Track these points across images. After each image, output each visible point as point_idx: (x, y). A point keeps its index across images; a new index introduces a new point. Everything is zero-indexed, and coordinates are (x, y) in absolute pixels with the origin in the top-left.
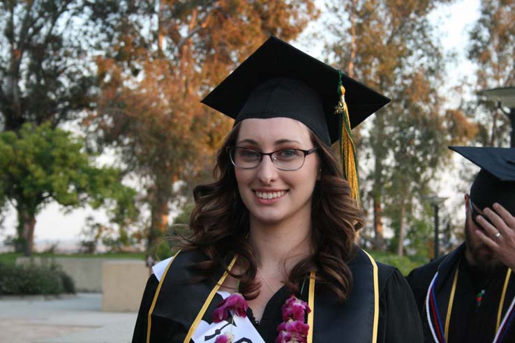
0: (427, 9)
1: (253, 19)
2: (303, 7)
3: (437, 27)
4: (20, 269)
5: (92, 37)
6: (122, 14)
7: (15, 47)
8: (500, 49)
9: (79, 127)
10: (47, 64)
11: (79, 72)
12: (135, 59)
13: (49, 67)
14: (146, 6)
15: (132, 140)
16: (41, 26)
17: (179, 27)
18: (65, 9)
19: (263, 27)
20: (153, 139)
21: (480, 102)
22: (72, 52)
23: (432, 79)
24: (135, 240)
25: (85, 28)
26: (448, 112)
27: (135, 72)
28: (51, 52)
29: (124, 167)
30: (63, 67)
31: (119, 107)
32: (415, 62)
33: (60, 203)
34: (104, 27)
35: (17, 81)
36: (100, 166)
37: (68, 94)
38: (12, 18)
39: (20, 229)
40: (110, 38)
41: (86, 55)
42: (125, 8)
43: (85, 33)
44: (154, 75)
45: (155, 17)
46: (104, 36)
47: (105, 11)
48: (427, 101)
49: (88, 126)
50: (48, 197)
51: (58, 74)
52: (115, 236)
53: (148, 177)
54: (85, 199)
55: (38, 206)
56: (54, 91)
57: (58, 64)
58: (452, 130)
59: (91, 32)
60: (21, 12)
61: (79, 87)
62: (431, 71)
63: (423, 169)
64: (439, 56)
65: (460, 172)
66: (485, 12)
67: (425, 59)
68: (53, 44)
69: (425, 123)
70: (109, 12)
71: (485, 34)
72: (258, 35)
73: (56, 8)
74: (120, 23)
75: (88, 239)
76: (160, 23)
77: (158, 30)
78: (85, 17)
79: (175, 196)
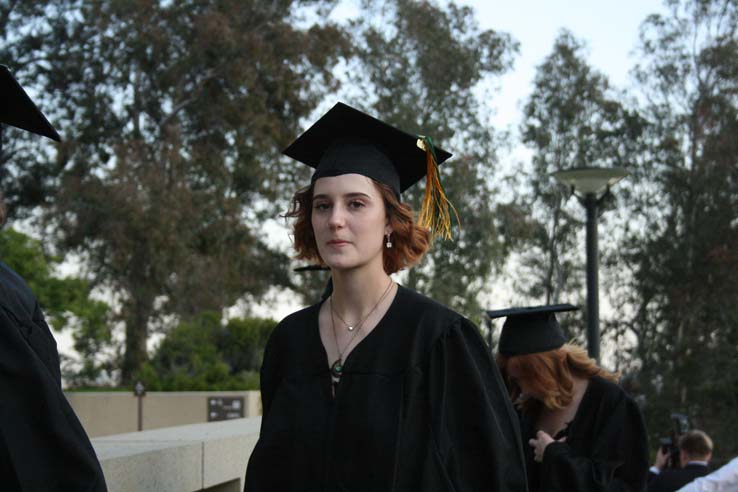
0: (472, 80)
1: (256, 92)
2: (319, 77)
3: (484, 103)
6: (86, 83)
8: (562, 130)
9: (32, 229)
11: (31, 158)
12: (104, 142)
14: (120, 75)
17: (160, 100)
19: (268, 101)
20: (131, 242)
21: (538, 193)
23: (480, 167)
24: (104, 372)
26: (500, 208)
27: (105, 158)
29: (92, 276)
30: (10, 151)
31: (84, 200)
32: (458, 146)
34: (64, 100)
36: (63, 277)
37: (17, 185)
40: (71, 115)
42: (91, 76)
44: (128, 161)
45: (130, 89)
46: (63, 112)
47: (65, 80)
48: (473, 193)
49: (44, 226)
51: (5, 161)
52: (78, 368)
53: (123, 291)
58: (502, 230)
59: (47, 107)
61: (31, 177)
62: (477, 158)
63: (471, 277)
65: (514, 285)
66: (540, 85)
67: (471, 143)
69: (472, 221)
70: (70, 82)
71: (542, 108)
72: (261, 111)
74: (84, 96)
76: (137, 95)
77: (134, 105)
78: (39, 87)
79: (156, 315)
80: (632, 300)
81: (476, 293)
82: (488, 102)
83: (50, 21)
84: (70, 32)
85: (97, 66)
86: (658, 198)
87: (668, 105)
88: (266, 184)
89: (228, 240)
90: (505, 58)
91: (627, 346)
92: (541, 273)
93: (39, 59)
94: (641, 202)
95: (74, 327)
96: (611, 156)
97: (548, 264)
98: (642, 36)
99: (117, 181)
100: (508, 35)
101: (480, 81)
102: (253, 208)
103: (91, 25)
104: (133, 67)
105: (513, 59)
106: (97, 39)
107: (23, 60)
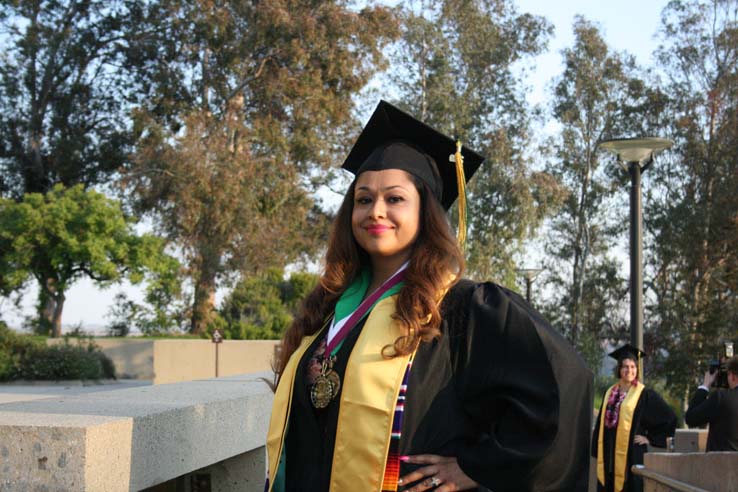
0: (510, 60)
1: (311, 70)
2: (369, 56)
3: (520, 80)
4: (54, 350)
5: (125, 87)
6: (160, 61)
7: (37, 98)
8: (589, 106)
9: (111, 191)
10: (74, 118)
11: (111, 127)
12: (176, 114)
13: (76, 120)
14: (190, 53)
15: (173, 205)
16: (68, 75)
17: (227, 76)
18: (94, 55)
19: (323, 78)
20: (199, 203)
21: (566, 164)
22: (103, 104)
23: (515, 139)
24: (174, 321)
25: (117, 77)
26: (534, 176)
27: (176, 128)
28: (79, 105)
29: (165, 235)
30: (92, 121)
31: (159, 167)
32: (496, 120)
33: (92, 277)
34: (140, 75)
35: (40, 138)
36: (140, 234)
38: (33, 64)
39: (41, 309)
40: (146, 89)
41: (119, 107)
42: (165, 53)
43: (118, 83)
44: (197, 131)
45: (199, 65)
46: (139, 86)
47: (141, 58)
49: (122, 191)
50: (79, 270)
51: (88, 130)
52: (151, 318)
53: (192, 249)
54: (123, 272)
55: (68, 281)
56: (82, 150)
57: (86, 118)
58: (536, 196)
59: (125, 82)
60: (43, 58)
61: (111, 146)
62: (513, 131)
63: (508, 239)
64: (522, 112)
65: (546, 247)
66: (570, 64)
67: (506, 116)
68: (81, 96)
69: (509, 186)
70: (146, 59)
71: (571, 89)
72: (317, 86)
73: (85, 53)
74: (158, 71)
75: (120, 320)
76: (205, 71)
77: (202, 81)
78: (118, 63)
79: (221, 270)
80: (653, 262)
81: (511, 254)
82: (524, 79)
83: (128, 4)
84: (146, 14)
85: (170, 45)
86: (678, 168)
87: (688, 84)
88: (322, 152)
89: (286, 204)
90: (540, 39)
91: (648, 303)
92: (571, 236)
93: (118, 38)
94: (663, 173)
95: (149, 280)
96: (635, 131)
97: (577, 227)
98: (664, 21)
99: (186, 149)
100: (544, 18)
101: (517, 60)
102: (309, 175)
103: (164, 8)
104: (202, 45)
105: (548, 41)
106: (169, 20)
107: (104, 39)
